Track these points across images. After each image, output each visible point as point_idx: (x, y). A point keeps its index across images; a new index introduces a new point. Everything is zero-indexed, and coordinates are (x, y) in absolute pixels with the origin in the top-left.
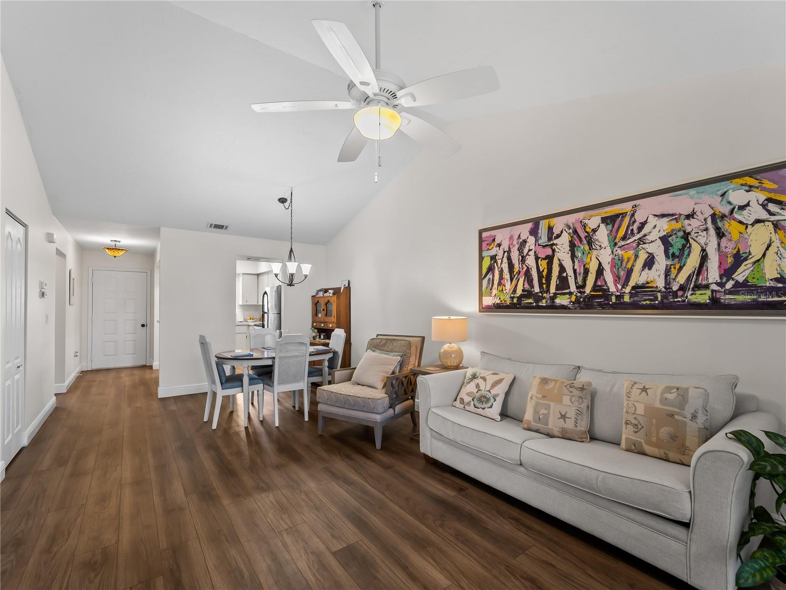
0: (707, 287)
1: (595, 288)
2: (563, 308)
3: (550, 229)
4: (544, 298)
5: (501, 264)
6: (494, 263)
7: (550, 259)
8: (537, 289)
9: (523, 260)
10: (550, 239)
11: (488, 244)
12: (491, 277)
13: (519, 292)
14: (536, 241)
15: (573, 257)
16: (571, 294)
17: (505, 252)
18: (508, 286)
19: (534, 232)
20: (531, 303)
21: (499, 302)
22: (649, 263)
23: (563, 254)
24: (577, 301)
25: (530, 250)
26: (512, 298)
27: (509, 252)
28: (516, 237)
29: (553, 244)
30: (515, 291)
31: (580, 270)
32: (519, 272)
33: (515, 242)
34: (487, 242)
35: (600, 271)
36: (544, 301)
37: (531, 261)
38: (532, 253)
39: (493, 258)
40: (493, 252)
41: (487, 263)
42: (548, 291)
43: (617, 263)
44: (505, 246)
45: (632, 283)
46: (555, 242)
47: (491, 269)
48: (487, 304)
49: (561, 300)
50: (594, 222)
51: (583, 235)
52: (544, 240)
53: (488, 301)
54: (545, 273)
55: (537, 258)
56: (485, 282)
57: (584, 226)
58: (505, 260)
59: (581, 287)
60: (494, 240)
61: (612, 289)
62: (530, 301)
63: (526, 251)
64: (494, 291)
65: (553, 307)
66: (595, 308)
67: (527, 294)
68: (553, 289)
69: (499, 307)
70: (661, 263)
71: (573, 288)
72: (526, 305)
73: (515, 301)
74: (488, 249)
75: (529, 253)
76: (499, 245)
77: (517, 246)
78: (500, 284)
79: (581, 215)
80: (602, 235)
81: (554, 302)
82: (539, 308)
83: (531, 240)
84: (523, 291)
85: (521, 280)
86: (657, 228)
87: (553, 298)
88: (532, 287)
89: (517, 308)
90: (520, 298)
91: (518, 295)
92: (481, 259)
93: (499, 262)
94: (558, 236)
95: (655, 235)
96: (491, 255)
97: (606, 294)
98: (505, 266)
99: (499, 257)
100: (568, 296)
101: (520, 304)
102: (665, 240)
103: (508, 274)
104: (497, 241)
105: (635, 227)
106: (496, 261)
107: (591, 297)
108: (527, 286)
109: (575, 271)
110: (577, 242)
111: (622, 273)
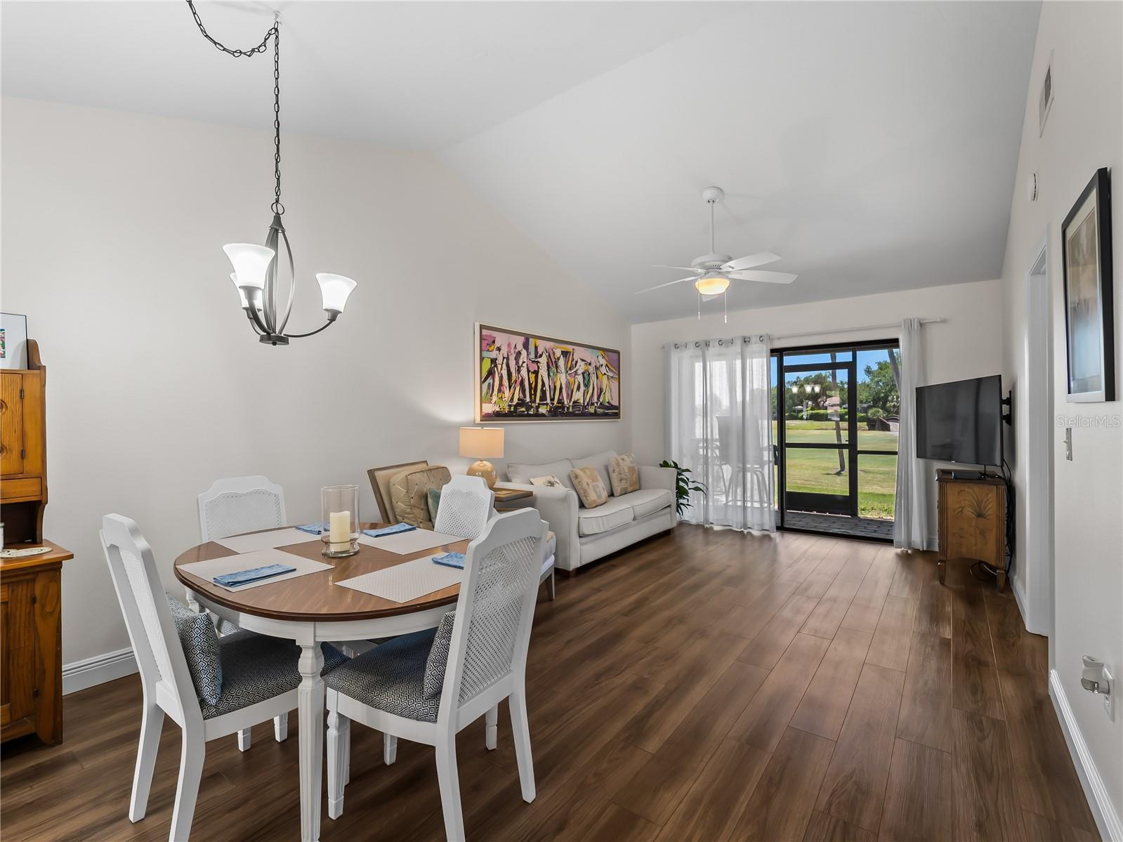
0: (593, 404)
1: (560, 401)
2: (543, 415)
3: (536, 348)
4: (532, 407)
5: (501, 369)
6: (494, 367)
7: (536, 373)
8: (528, 399)
9: (519, 371)
10: (536, 357)
11: (488, 344)
12: (491, 382)
13: (516, 401)
14: (528, 355)
15: (549, 375)
16: (547, 404)
17: (504, 358)
18: (507, 394)
19: (526, 346)
20: (524, 411)
21: (499, 410)
22: (578, 388)
23: (543, 372)
24: (550, 411)
25: (524, 362)
26: (510, 406)
27: (508, 359)
28: (513, 346)
29: (538, 362)
30: (512, 400)
31: (552, 387)
32: (516, 381)
33: (512, 351)
34: (486, 342)
35: (561, 388)
36: (532, 410)
37: (524, 372)
38: (525, 365)
39: (494, 361)
40: (494, 354)
41: (487, 365)
42: (535, 401)
43: (568, 384)
44: (504, 351)
45: (573, 400)
46: (539, 360)
47: (491, 373)
48: (487, 412)
49: (543, 410)
50: (558, 353)
51: (553, 360)
52: (532, 356)
53: (489, 408)
54: (533, 386)
55: (528, 371)
56: (485, 385)
57: (554, 353)
58: (504, 366)
59: (552, 399)
60: (494, 342)
61: (566, 403)
62: (523, 409)
63: (521, 363)
64: (494, 398)
65: (538, 416)
66: (558, 416)
67: (522, 403)
68: (538, 401)
69: (498, 415)
70: (582, 388)
71: (549, 401)
72: (520, 413)
73: (512, 409)
74: (488, 350)
75: (524, 365)
76: (499, 349)
77: (514, 355)
78: (500, 390)
79: (552, 344)
80: (561, 362)
81: (538, 411)
82: (529, 415)
83: (524, 353)
84: (519, 399)
85: (518, 389)
86: (581, 367)
87: (538, 408)
88: (525, 396)
89: (514, 416)
90: (516, 406)
91: (514, 404)
92: (482, 359)
93: (499, 367)
94: (541, 356)
95: (580, 372)
96: (492, 357)
97: (563, 407)
98: (505, 373)
99: (499, 361)
100: (546, 406)
101: (515, 413)
102: (583, 374)
103: (507, 381)
104: (497, 344)
105: (574, 363)
106: (496, 366)
107: (557, 408)
108: (521, 395)
109: (550, 386)
110: (550, 364)
111: (570, 392)
